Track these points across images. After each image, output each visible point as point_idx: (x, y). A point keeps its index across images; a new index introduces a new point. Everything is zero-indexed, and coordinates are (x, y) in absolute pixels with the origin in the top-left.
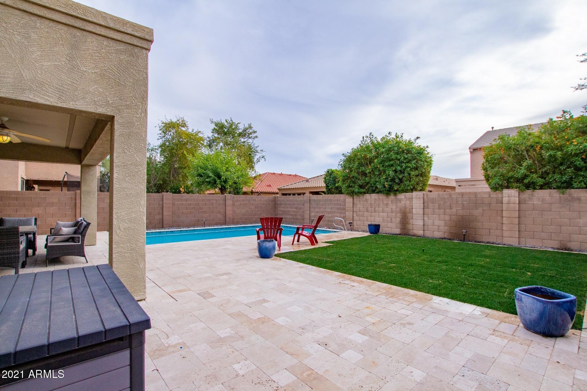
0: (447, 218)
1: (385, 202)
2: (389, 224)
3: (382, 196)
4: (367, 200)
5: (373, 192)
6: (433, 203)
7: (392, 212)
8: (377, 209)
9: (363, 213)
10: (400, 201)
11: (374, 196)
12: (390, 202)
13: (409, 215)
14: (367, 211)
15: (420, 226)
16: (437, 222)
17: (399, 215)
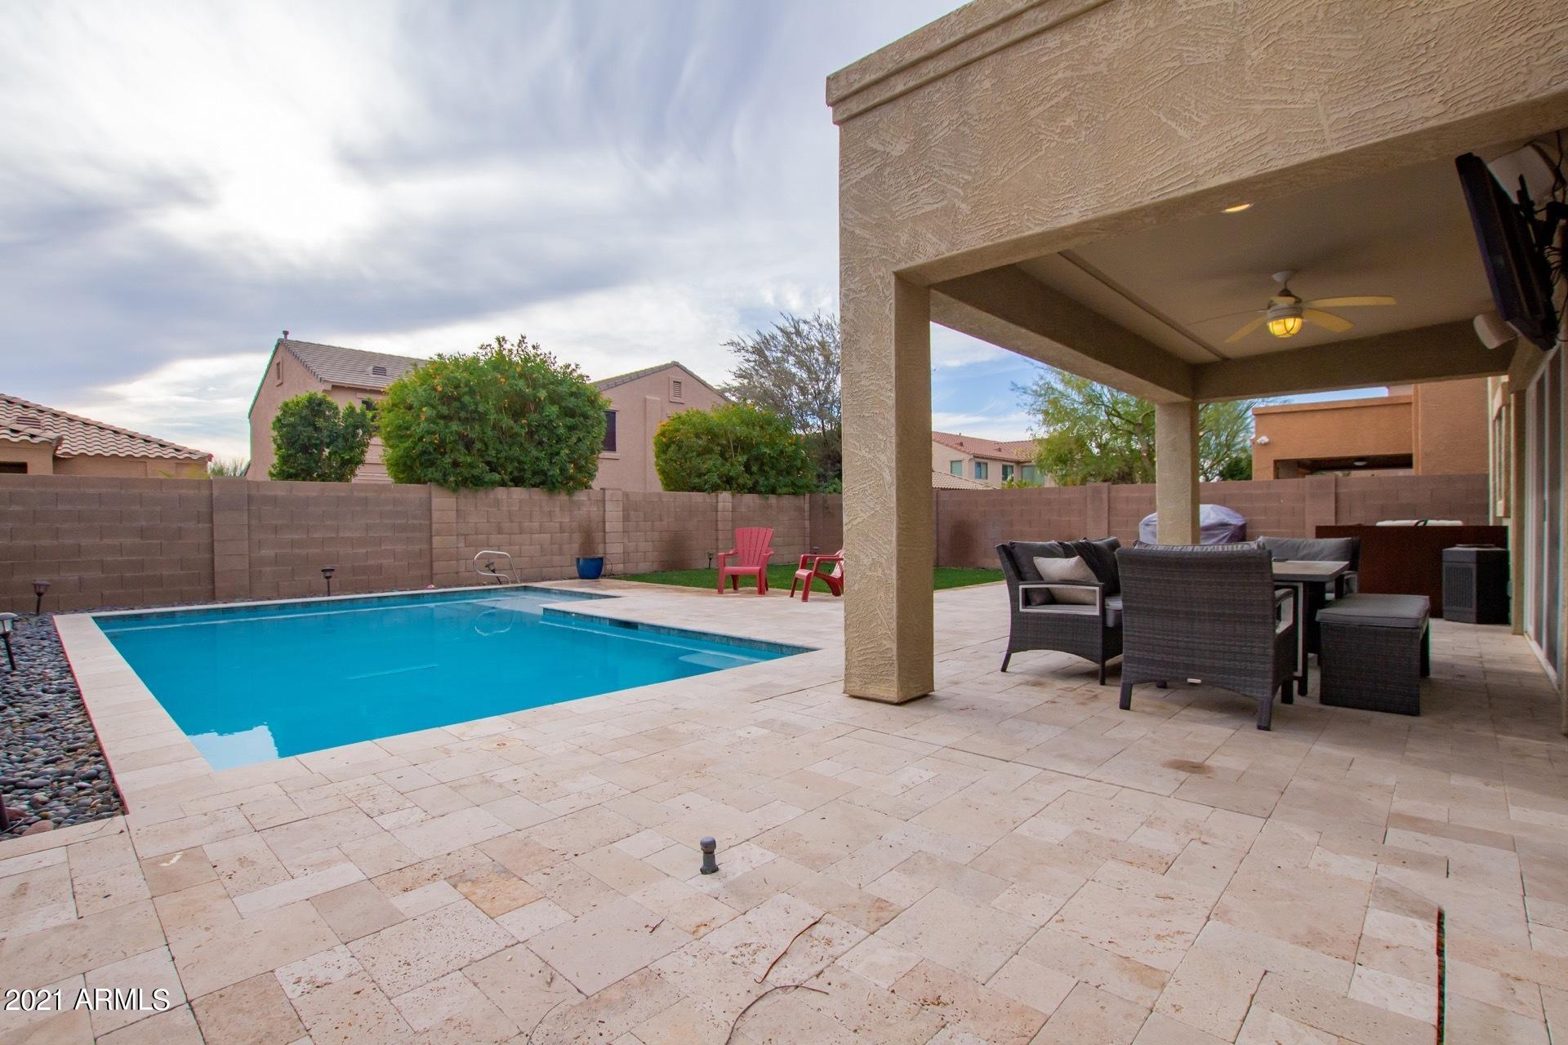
0: (656, 535)
1: (546, 509)
2: (557, 559)
3: (538, 495)
4: (497, 503)
5: (518, 482)
6: (636, 511)
7: (562, 531)
8: (526, 524)
9: (488, 538)
10: (579, 505)
11: (518, 493)
12: (558, 509)
13: (598, 536)
14: (500, 531)
15: (619, 555)
16: (643, 546)
17: (577, 537)
